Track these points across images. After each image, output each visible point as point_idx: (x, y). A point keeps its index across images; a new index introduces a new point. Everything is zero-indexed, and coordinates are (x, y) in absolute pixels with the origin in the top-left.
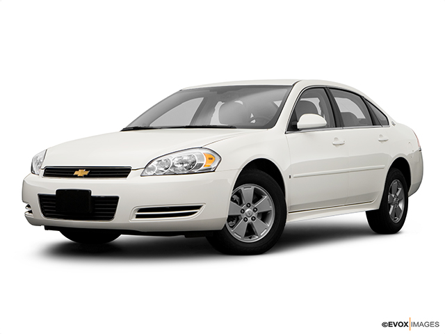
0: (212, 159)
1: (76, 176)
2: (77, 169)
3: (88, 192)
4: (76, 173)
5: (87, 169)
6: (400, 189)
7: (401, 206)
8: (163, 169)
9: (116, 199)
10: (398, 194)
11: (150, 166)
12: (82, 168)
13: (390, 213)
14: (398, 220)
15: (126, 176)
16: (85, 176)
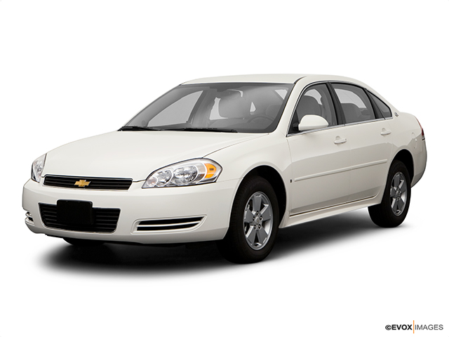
0: (213, 169)
1: (77, 187)
2: (78, 179)
3: (89, 204)
4: (77, 183)
5: (88, 179)
6: (403, 181)
7: (404, 198)
8: (163, 180)
9: (117, 211)
10: (400, 187)
11: (151, 178)
12: (83, 178)
13: (392, 206)
14: (400, 212)
15: (127, 188)
16: (86, 187)
